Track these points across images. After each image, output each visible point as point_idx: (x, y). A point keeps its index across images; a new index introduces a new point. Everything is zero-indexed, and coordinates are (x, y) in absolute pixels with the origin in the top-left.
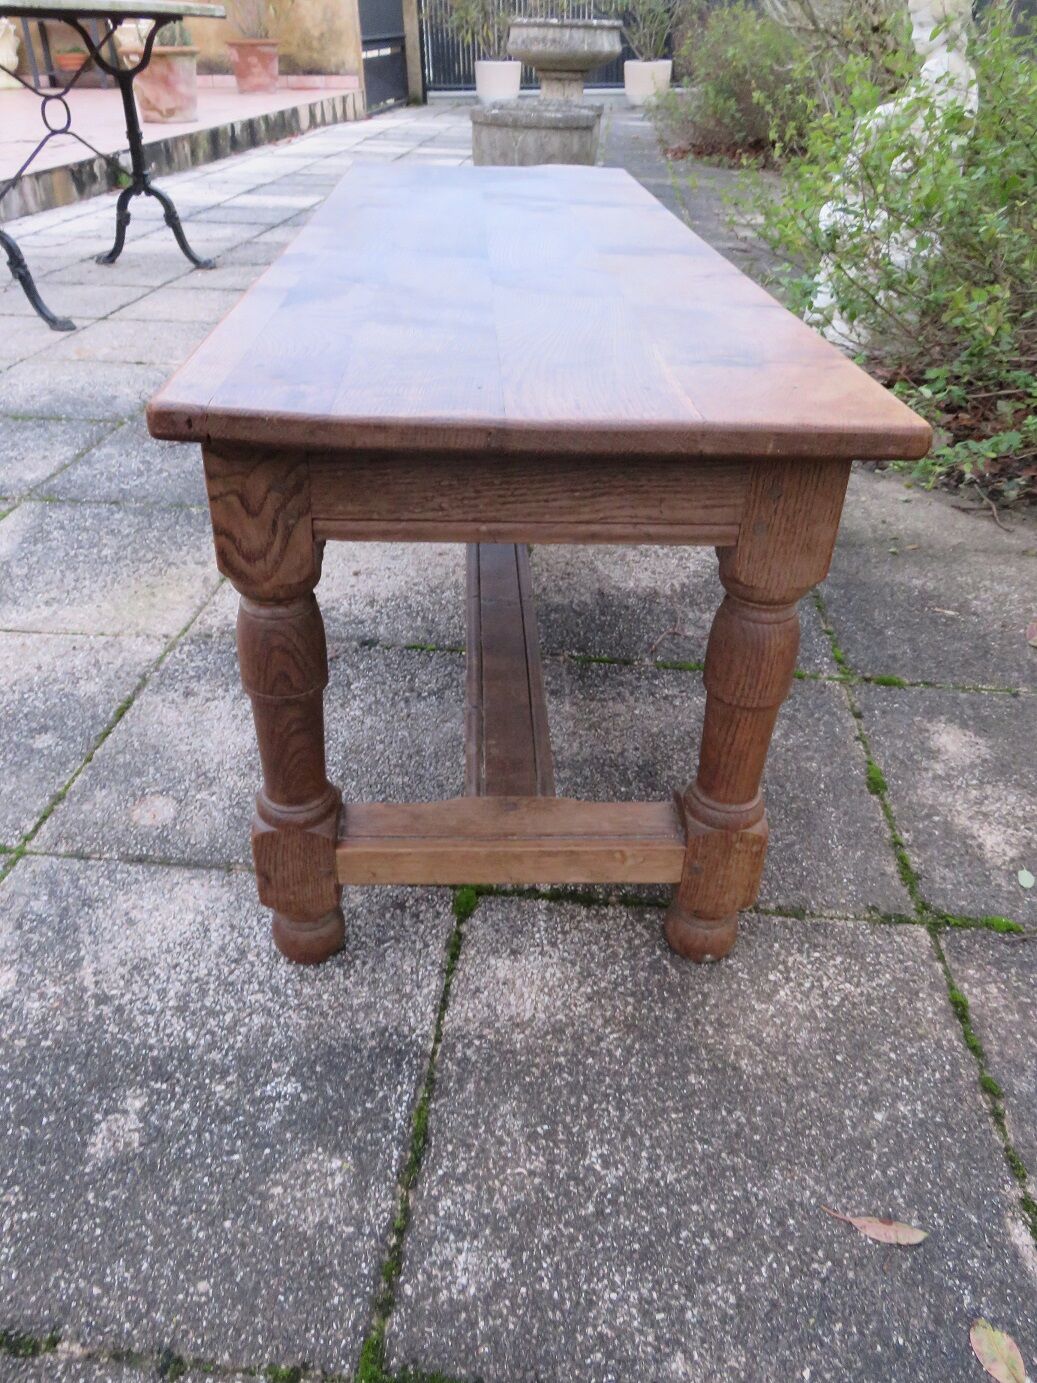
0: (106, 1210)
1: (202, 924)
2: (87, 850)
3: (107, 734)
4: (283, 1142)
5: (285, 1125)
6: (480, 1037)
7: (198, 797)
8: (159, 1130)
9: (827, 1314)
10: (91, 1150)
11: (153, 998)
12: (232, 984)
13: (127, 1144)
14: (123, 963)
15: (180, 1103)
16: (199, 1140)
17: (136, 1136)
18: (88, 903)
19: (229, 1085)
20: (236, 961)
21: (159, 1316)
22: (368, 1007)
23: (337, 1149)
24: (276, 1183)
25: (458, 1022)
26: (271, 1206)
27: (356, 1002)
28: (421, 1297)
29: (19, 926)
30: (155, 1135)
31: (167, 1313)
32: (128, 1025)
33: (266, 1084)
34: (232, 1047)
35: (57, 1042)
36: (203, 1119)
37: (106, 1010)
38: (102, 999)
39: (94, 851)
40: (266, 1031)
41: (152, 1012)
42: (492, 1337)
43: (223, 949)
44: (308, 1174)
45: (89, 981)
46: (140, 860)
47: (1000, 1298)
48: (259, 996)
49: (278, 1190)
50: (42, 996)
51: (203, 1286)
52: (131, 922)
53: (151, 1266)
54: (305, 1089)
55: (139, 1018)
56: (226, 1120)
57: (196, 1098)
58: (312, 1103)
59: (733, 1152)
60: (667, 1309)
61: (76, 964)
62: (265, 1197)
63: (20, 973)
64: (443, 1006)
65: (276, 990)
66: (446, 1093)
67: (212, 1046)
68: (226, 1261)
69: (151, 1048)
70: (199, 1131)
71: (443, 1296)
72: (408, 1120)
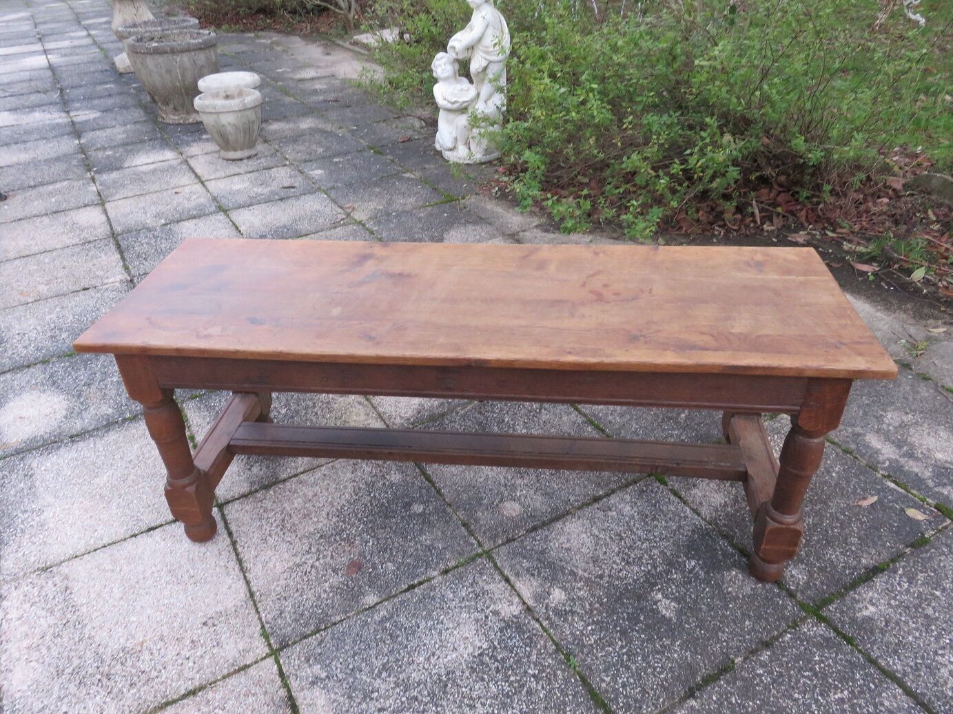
0: (696, 626)
1: (591, 535)
2: (511, 536)
3: (439, 491)
4: (712, 577)
5: (707, 573)
6: (720, 516)
7: (518, 494)
8: (676, 598)
9: (878, 529)
10: (668, 615)
11: (615, 566)
12: (631, 546)
13: (674, 607)
14: (587, 563)
15: (671, 587)
16: (692, 593)
17: (673, 604)
18: (543, 552)
19: (676, 573)
20: (621, 540)
21: (747, 637)
22: (679, 527)
23: (729, 569)
24: (727, 588)
25: (708, 515)
26: (734, 594)
27: (674, 528)
28: (797, 587)
29: (533, 575)
30: (676, 600)
31: (748, 635)
32: (619, 578)
33: (685, 566)
34: (661, 564)
35: (607, 597)
36: (684, 587)
37: (606, 579)
38: (601, 577)
39: (513, 536)
40: (662, 552)
41: (621, 570)
42: (822, 583)
43: (611, 538)
44: (731, 580)
45: (586, 575)
46: (535, 529)
47: (903, 502)
48: (645, 545)
49: (730, 589)
50: (580, 589)
51: (747, 623)
52: (568, 549)
53: (728, 628)
54: (698, 560)
55: (621, 574)
56: (690, 582)
57: (674, 583)
58: (704, 563)
59: (816, 505)
60: (847, 551)
61: (572, 573)
62: (729, 593)
63: (560, 588)
64: (699, 515)
65: (645, 539)
66: (733, 537)
67: (655, 567)
68: (743, 614)
69: (638, 579)
70: (687, 590)
71: (801, 583)
72: (734, 549)
